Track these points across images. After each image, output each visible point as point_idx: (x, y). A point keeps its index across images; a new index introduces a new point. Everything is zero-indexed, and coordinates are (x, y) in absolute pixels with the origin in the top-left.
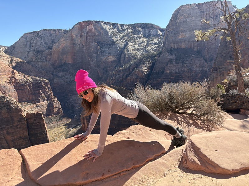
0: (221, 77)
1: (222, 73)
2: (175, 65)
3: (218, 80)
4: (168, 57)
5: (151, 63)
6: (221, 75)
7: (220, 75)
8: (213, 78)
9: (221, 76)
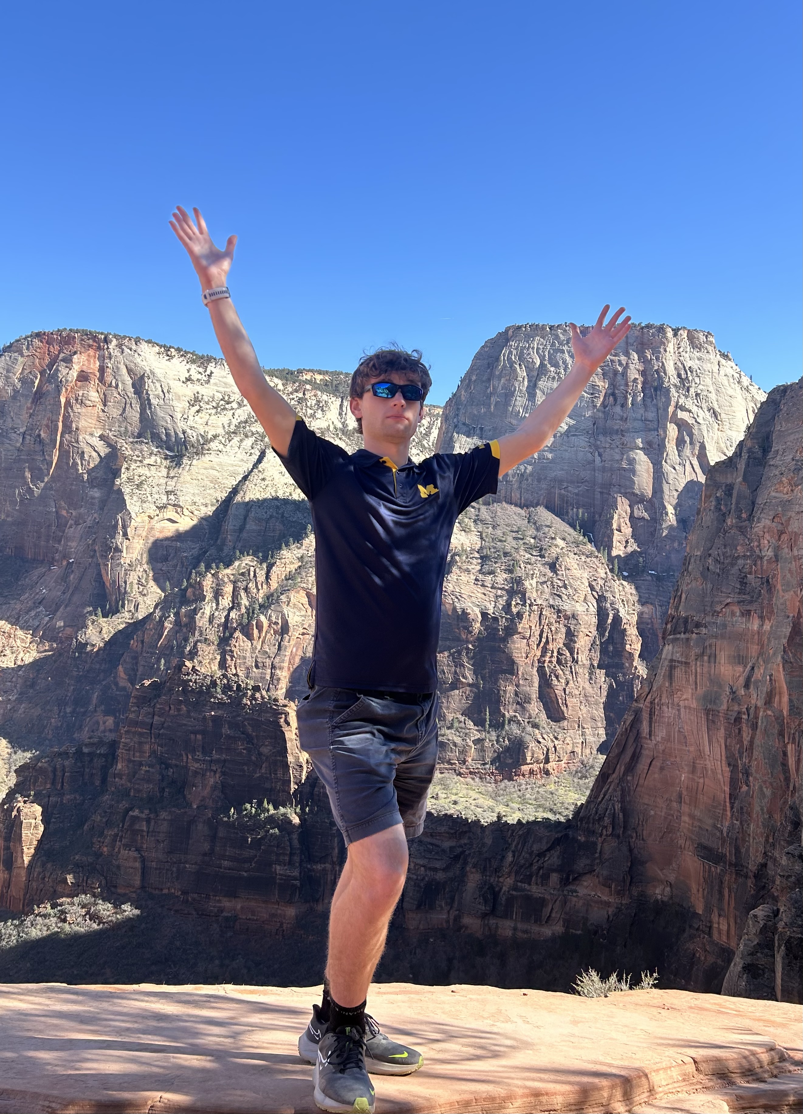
0: (706, 664)
1: (710, 646)
3: (692, 679)
6: (703, 654)
7: (699, 656)
8: (672, 668)
9: (706, 658)
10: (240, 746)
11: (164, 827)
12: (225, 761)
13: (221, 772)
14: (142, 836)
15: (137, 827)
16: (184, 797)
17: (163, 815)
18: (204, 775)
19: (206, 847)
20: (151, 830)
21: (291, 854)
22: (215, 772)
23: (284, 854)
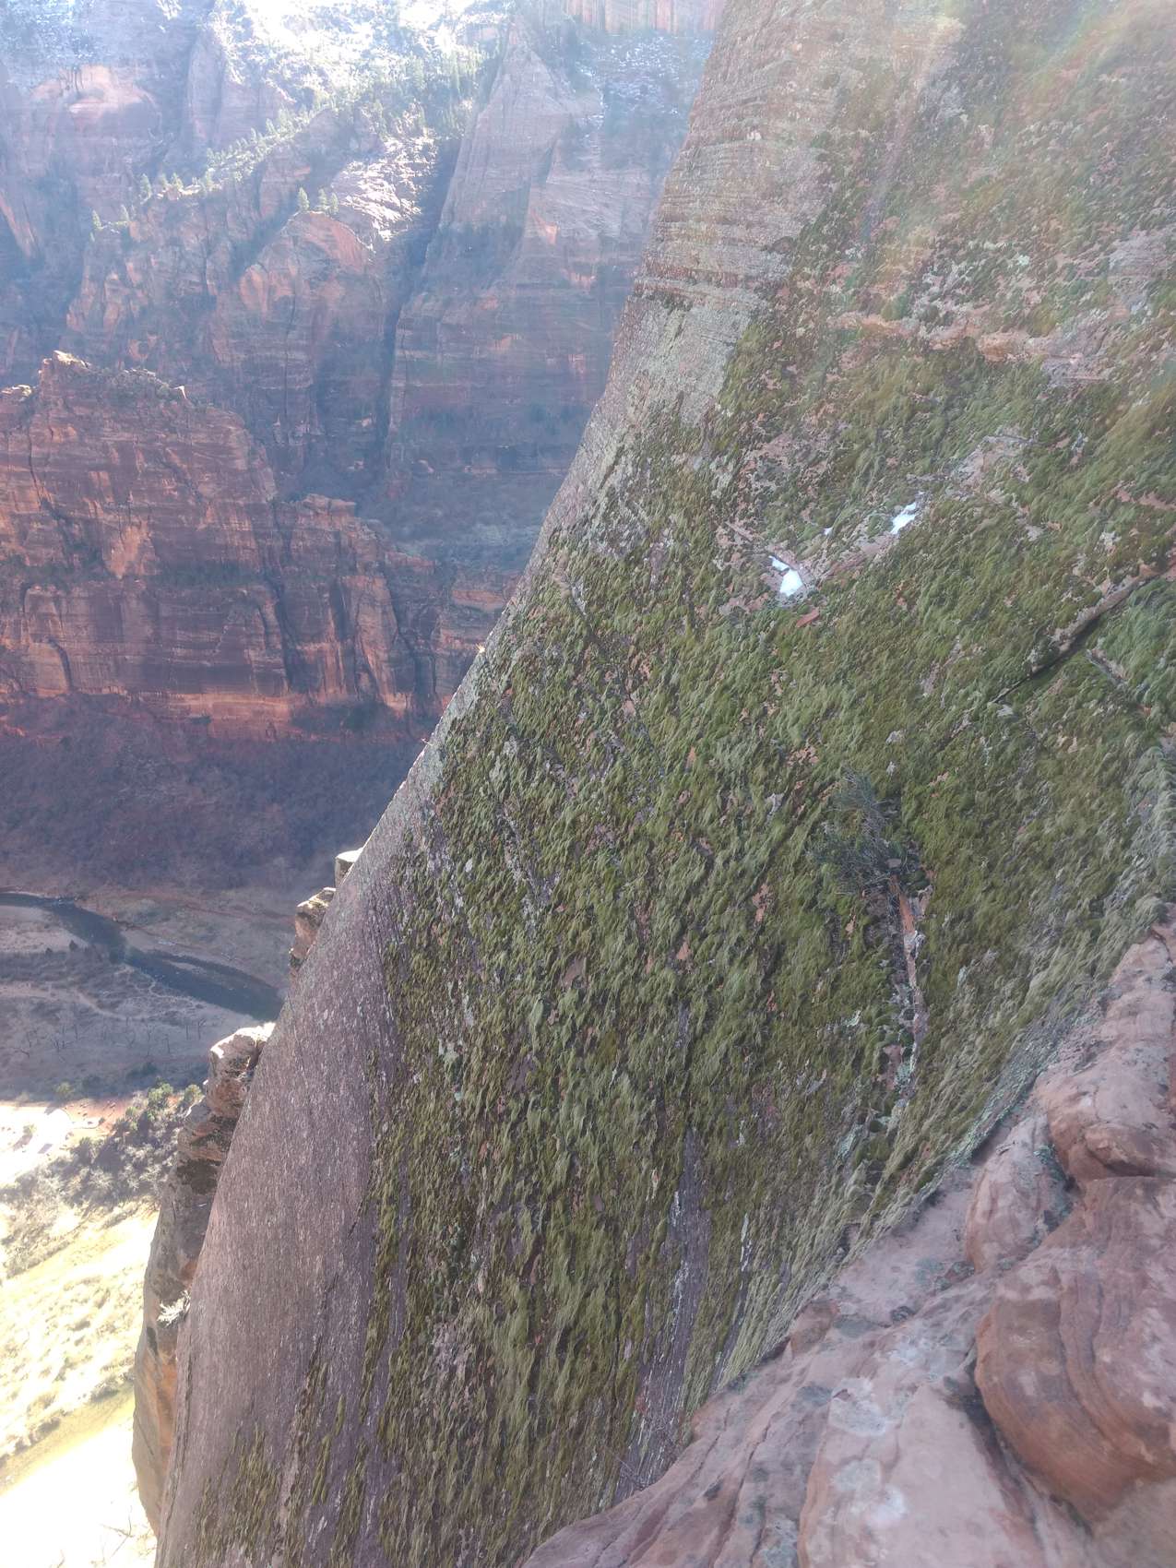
2: (599, 175)
4: (552, 108)
5: (426, 147)
10: (168, 485)
11: (81, 607)
12: (150, 509)
13: (148, 525)
14: (54, 623)
15: (43, 610)
16: (103, 564)
17: (77, 591)
18: (122, 531)
19: (148, 631)
20: (64, 612)
21: (267, 634)
22: (139, 527)
23: (258, 635)
